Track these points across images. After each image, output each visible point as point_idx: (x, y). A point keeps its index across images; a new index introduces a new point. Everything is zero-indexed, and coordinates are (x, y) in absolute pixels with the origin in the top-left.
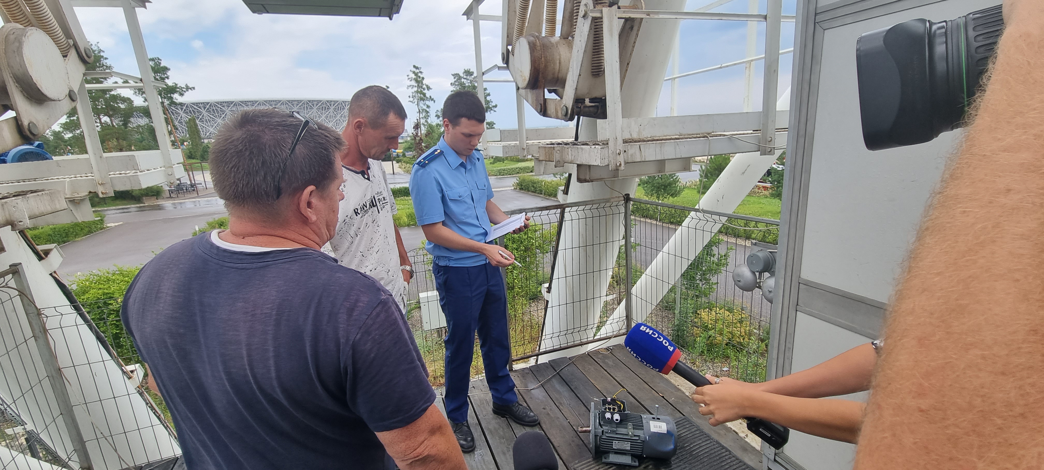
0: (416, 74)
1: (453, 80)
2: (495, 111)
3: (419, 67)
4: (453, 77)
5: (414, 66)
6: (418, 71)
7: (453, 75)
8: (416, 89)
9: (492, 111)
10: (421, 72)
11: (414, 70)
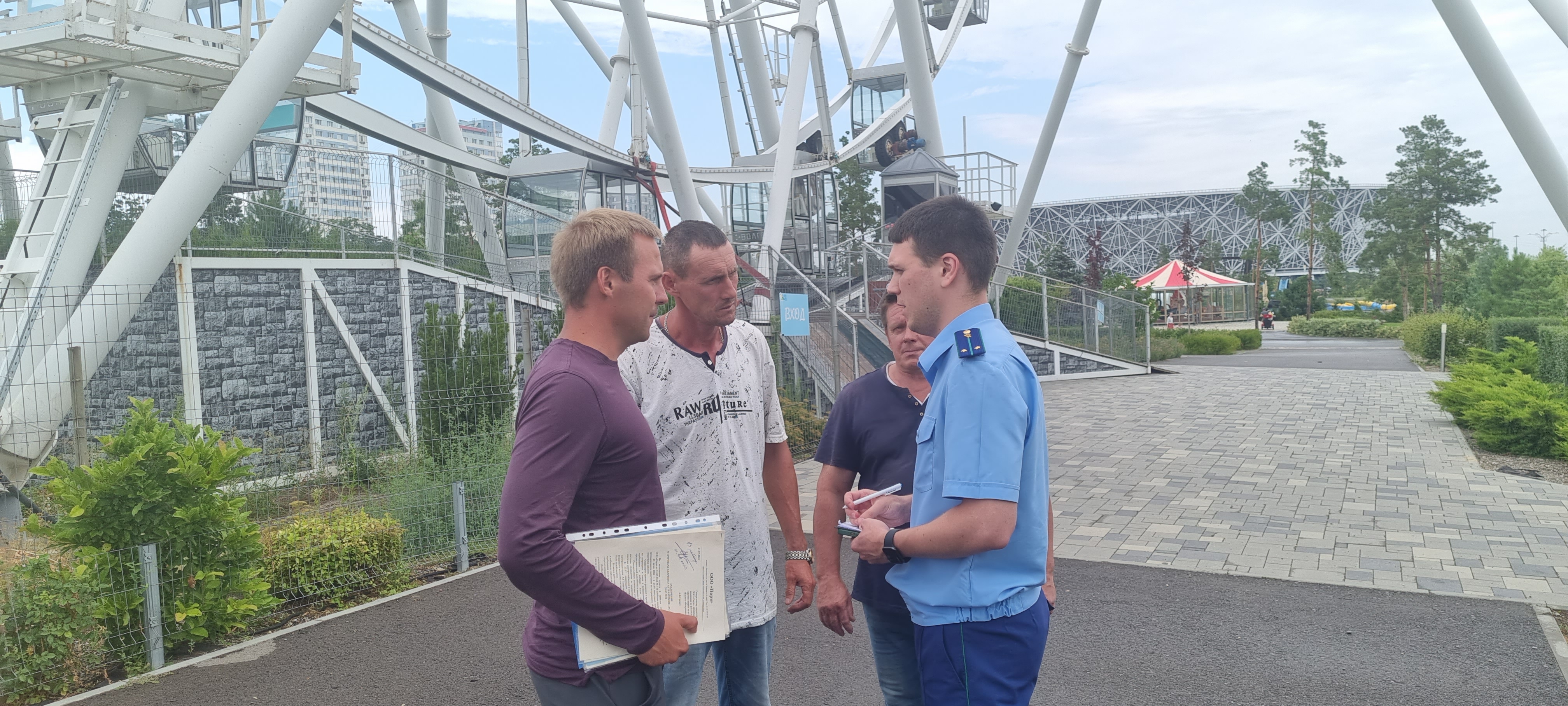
0: (1314, 136)
1: (1402, 140)
2: (1495, 201)
3: (1320, 123)
4: (1403, 134)
5: (1311, 123)
6: (1316, 131)
7: (1404, 130)
8: (1309, 165)
9: (1487, 201)
10: (1323, 133)
11: (1311, 130)
